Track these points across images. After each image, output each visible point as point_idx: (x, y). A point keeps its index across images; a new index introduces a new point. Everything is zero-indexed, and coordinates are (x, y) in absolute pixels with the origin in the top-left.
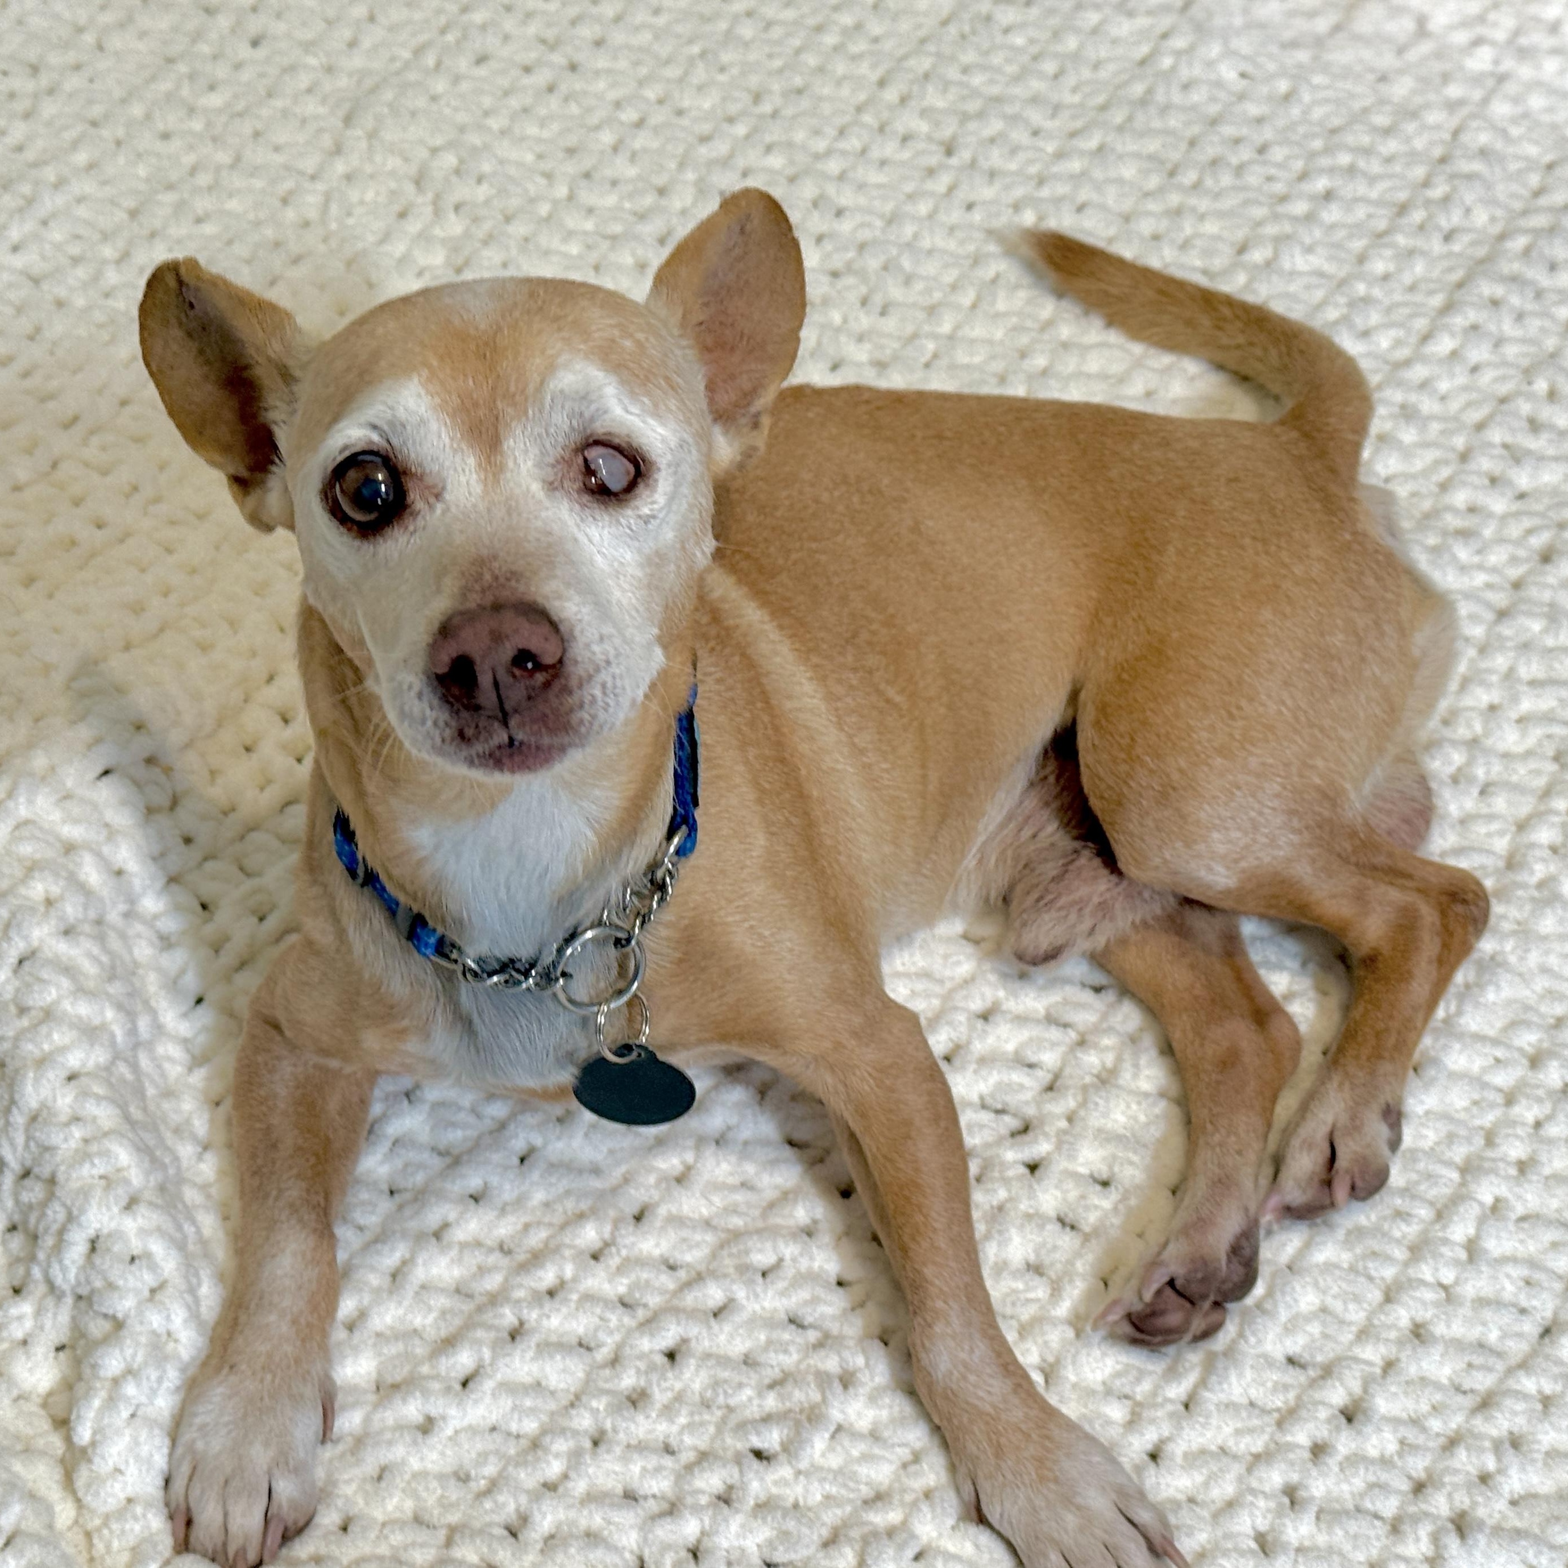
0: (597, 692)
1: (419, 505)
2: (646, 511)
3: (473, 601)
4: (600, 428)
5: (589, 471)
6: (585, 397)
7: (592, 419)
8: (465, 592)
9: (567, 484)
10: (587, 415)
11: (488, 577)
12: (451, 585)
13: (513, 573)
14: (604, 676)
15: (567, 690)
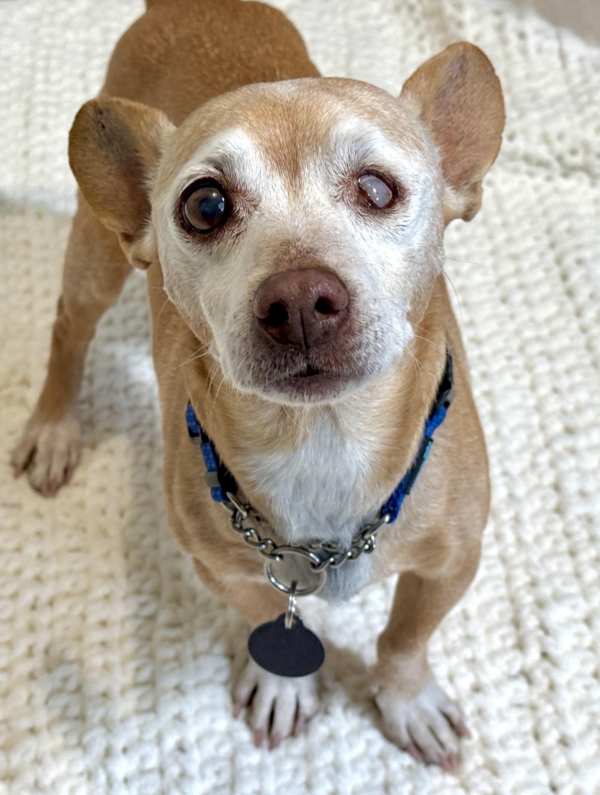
0: (371, 337)
1: (243, 214)
2: (401, 222)
3: (284, 266)
4: (369, 162)
5: (362, 192)
6: (358, 140)
7: (364, 157)
8: (277, 262)
9: (346, 198)
10: (360, 153)
11: (293, 251)
12: (267, 258)
13: (312, 249)
14: (377, 326)
15: (351, 332)
